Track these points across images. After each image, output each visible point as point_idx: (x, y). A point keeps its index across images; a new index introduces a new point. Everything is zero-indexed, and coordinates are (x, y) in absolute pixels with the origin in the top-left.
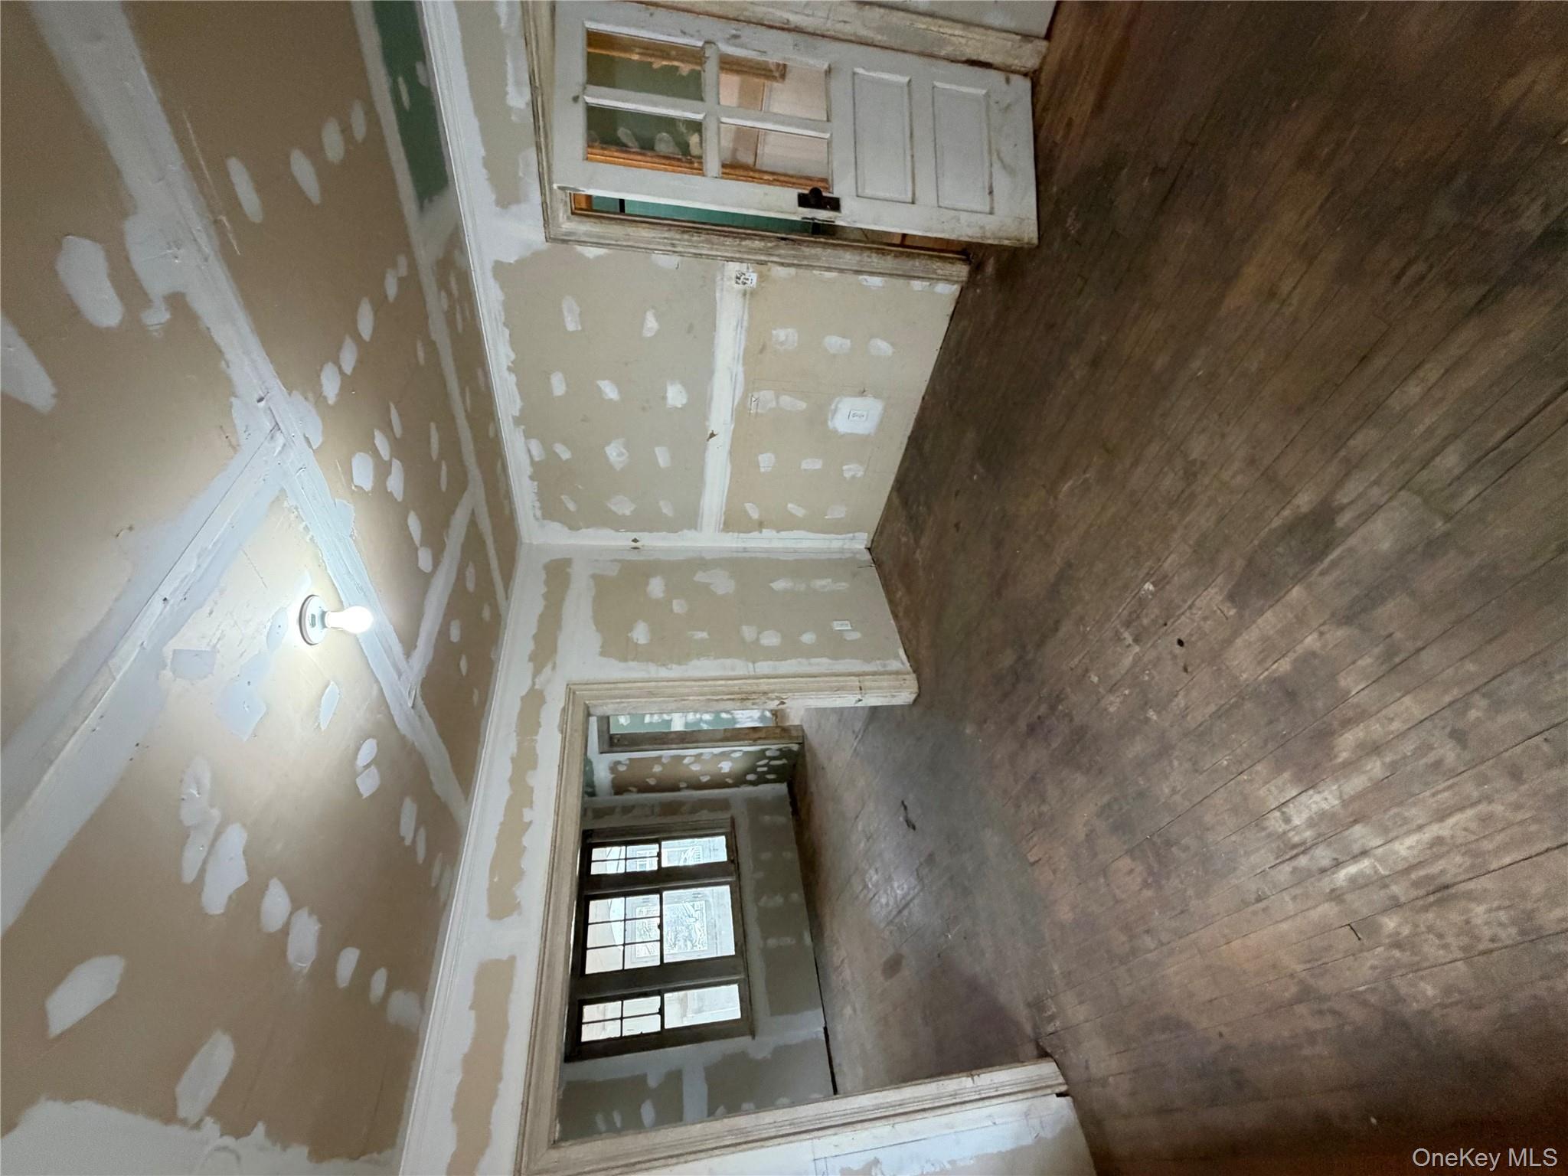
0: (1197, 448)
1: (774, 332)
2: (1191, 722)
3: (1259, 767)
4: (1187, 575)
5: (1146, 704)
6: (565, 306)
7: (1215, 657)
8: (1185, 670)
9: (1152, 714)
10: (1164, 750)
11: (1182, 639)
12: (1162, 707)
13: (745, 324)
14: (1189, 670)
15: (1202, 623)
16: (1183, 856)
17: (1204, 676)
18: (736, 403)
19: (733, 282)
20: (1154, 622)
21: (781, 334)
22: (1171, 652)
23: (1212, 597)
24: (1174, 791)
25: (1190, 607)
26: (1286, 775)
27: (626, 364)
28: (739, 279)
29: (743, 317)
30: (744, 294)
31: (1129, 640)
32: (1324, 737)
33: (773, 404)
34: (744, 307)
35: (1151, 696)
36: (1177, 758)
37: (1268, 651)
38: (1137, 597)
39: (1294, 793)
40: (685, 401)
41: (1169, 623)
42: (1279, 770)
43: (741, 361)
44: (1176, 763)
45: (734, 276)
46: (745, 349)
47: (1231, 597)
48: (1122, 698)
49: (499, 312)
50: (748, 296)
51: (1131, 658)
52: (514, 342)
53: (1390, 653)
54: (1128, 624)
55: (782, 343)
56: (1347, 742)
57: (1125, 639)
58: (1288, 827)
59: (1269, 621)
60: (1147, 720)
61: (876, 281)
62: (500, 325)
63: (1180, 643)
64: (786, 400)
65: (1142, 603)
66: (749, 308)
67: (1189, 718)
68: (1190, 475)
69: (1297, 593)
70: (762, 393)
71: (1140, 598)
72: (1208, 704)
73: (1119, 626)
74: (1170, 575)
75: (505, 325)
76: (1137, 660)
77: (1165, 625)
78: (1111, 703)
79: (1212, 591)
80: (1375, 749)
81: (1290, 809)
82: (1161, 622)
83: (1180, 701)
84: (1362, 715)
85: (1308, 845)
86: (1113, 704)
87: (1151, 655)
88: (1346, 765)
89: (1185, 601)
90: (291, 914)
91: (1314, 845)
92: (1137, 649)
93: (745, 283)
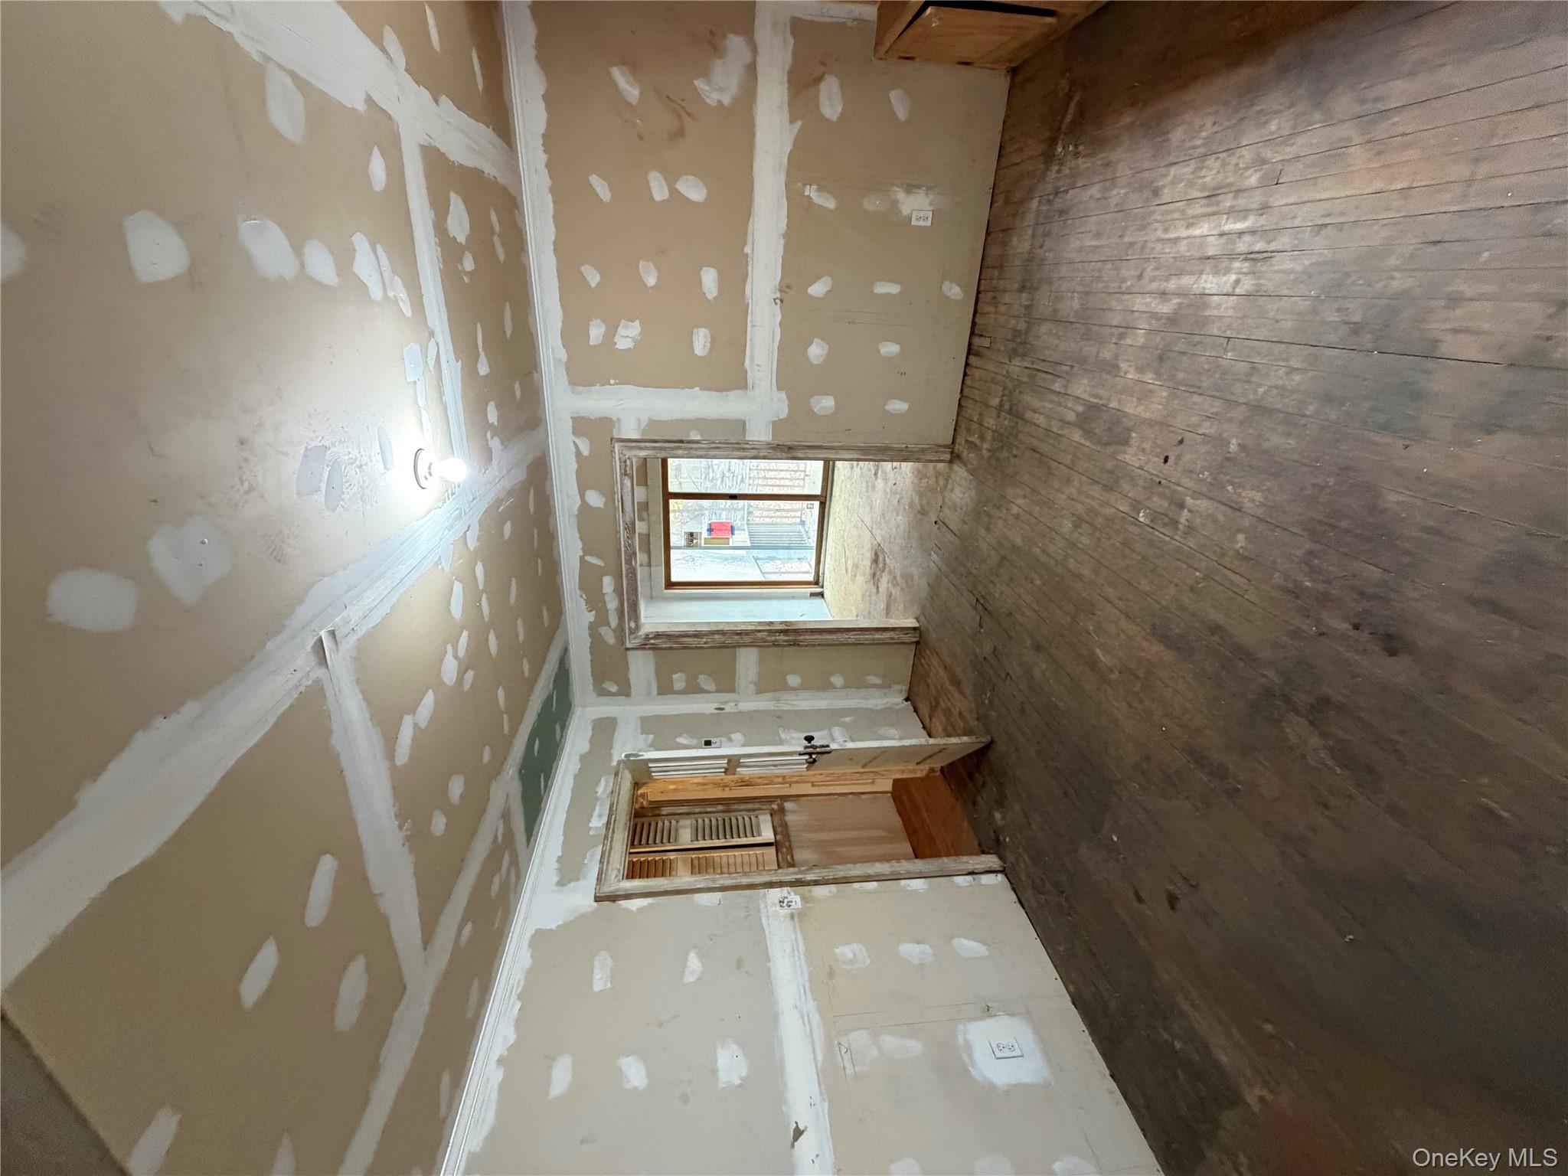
0: (1068, 525)
1: (837, 951)
2: (1217, 407)
3: (1216, 332)
4: (1126, 488)
5: (1228, 459)
6: (597, 964)
7: (1164, 425)
8: (1181, 442)
9: (1233, 447)
10: (1258, 409)
11: (1162, 461)
12: (1220, 441)
13: (801, 946)
14: (1180, 438)
15: (1148, 451)
16: (1352, 305)
17: (1179, 422)
18: (820, 1058)
19: (778, 908)
20: (1162, 496)
21: (846, 951)
22: (1176, 464)
23: (1131, 457)
24: (1292, 370)
25: (1142, 468)
26: (1207, 313)
27: (661, 1025)
28: (783, 902)
29: (796, 940)
30: (792, 916)
31: (1185, 513)
32: (1173, 320)
33: (874, 1053)
34: (795, 927)
35: (1219, 458)
36: (1255, 392)
37: (1145, 395)
38: (1151, 525)
39: (1215, 297)
40: (744, 1072)
41: (1158, 480)
42: (1207, 321)
43: (809, 996)
44: (1261, 390)
45: (777, 901)
46: (810, 975)
47: (1126, 442)
48: (1239, 491)
49: (519, 982)
50: (796, 919)
51: (1198, 502)
52: (520, 1023)
53: (1122, 336)
54: (1174, 523)
55: (852, 962)
56: (1166, 309)
57: (1187, 520)
58: (1241, 276)
59: (1131, 407)
60: (1242, 447)
61: (918, 884)
62: (514, 996)
63: (1166, 460)
64: (889, 1041)
65: (1155, 516)
66: (801, 929)
67: (1214, 410)
69: (1113, 405)
70: (853, 1035)
71: (1152, 521)
72: (1195, 404)
73: (1180, 533)
74: (1130, 501)
75: (520, 997)
76: (1197, 495)
77: (1161, 484)
78: (1253, 501)
79: (1128, 459)
80: (1163, 295)
81: (1227, 289)
82: (1160, 488)
83: (1207, 428)
84: (1154, 315)
85: (1242, 257)
86: (1251, 498)
87: (1187, 482)
88: (1179, 295)
89: (1141, 476)
90: (303, 266)
91: (1241, 254)
92: (1189, 501)
93: (790, 906)
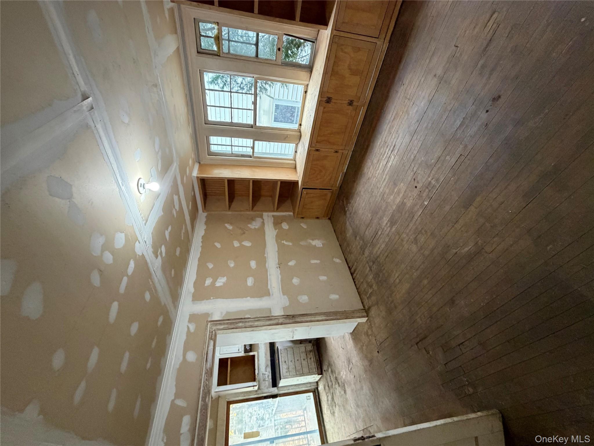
0: (414, 248)
4: (416, 209)
11: (416, 189)
15: (411, 195)
20: (424, 191)
22: (419, 183)
25: (414, 199)
41: (419, 192)
47: (405, 205)
51: (431, 175)
57: (434, 181)
63: (416, 187)
68: (416, 240)
71: (429, 199)
74: (420, 208)
76: (429, 175)
77: (420, 191)
79: (409, 205)
82: (422, 192)
87: (425, 179)
89: (416, 201)
92: (430, 179)
